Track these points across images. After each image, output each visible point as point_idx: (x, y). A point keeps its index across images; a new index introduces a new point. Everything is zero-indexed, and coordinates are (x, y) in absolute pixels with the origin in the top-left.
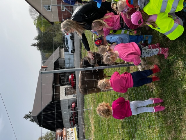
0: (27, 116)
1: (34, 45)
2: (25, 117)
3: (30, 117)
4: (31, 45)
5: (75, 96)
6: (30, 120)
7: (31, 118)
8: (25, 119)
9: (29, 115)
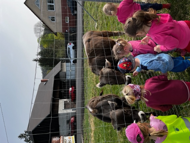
0: (22, 136)
1: (36, 60)
2: (20, 137)
3: (25, 137)
4: (33, 60)
5: (75, 110)
6: (25, 141)
7: (26, 139)
8: (19, 139)
9: (24, 134)
